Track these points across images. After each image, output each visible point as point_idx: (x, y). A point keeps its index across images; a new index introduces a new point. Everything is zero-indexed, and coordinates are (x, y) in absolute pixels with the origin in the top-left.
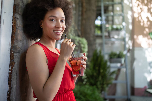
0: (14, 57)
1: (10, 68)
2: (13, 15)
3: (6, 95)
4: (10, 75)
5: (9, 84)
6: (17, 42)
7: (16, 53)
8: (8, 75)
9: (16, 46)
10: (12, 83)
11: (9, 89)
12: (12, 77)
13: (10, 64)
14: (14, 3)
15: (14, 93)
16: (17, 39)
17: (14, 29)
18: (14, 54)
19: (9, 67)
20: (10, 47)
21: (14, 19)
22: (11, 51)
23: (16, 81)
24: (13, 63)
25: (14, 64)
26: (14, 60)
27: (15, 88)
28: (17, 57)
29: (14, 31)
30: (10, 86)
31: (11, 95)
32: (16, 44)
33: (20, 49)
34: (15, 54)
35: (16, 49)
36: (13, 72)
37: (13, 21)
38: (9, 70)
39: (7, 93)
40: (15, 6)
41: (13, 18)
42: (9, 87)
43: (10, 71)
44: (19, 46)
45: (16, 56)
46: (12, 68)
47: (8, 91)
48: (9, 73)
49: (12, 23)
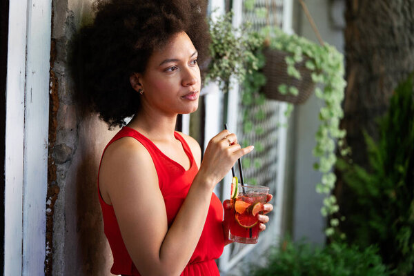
0: (57, 173)
1: (49, 202)
2: (51, 69)
3: (43, 265)
4: (50, 219)
5: (47, 240)
6: (64, 135)
7: (62, 163)
8: (44, 218)
9: (61, 145)
10: (54, 238)
11: (48, 252)
12: (56, 225)
13: (48, 191)
14: (52, 36)
15: (61, 262)
16: (62, 128)
17: (54, 102)
18: (56, 166)
19: (47, 200)
20: (47, 149)
21: (53, 77)
22: (49, 159)
23: (64, 232)
24: (56, 190)
25: (59, 191)
26: (56, 183)
27: (62, 250)
28: (63, 173)
29: (54, 109)
30: (51, 245)
31: (54, 266)
32: (60, 141)
33: (70, 151)
34: (60, 167)
35: (61, 153)
36: (56, 210)
37: (51, 85)
38: (47, 206)
39: (45, 262)
40: (54, 42)
41: (51, 75)
42: (48, 247)
43: (49, 210)
44: (68, 145)
45: (62, 170)
46: (53, 202)
47: (47, 258)
48: (47, 215)
49: (50, 88)
